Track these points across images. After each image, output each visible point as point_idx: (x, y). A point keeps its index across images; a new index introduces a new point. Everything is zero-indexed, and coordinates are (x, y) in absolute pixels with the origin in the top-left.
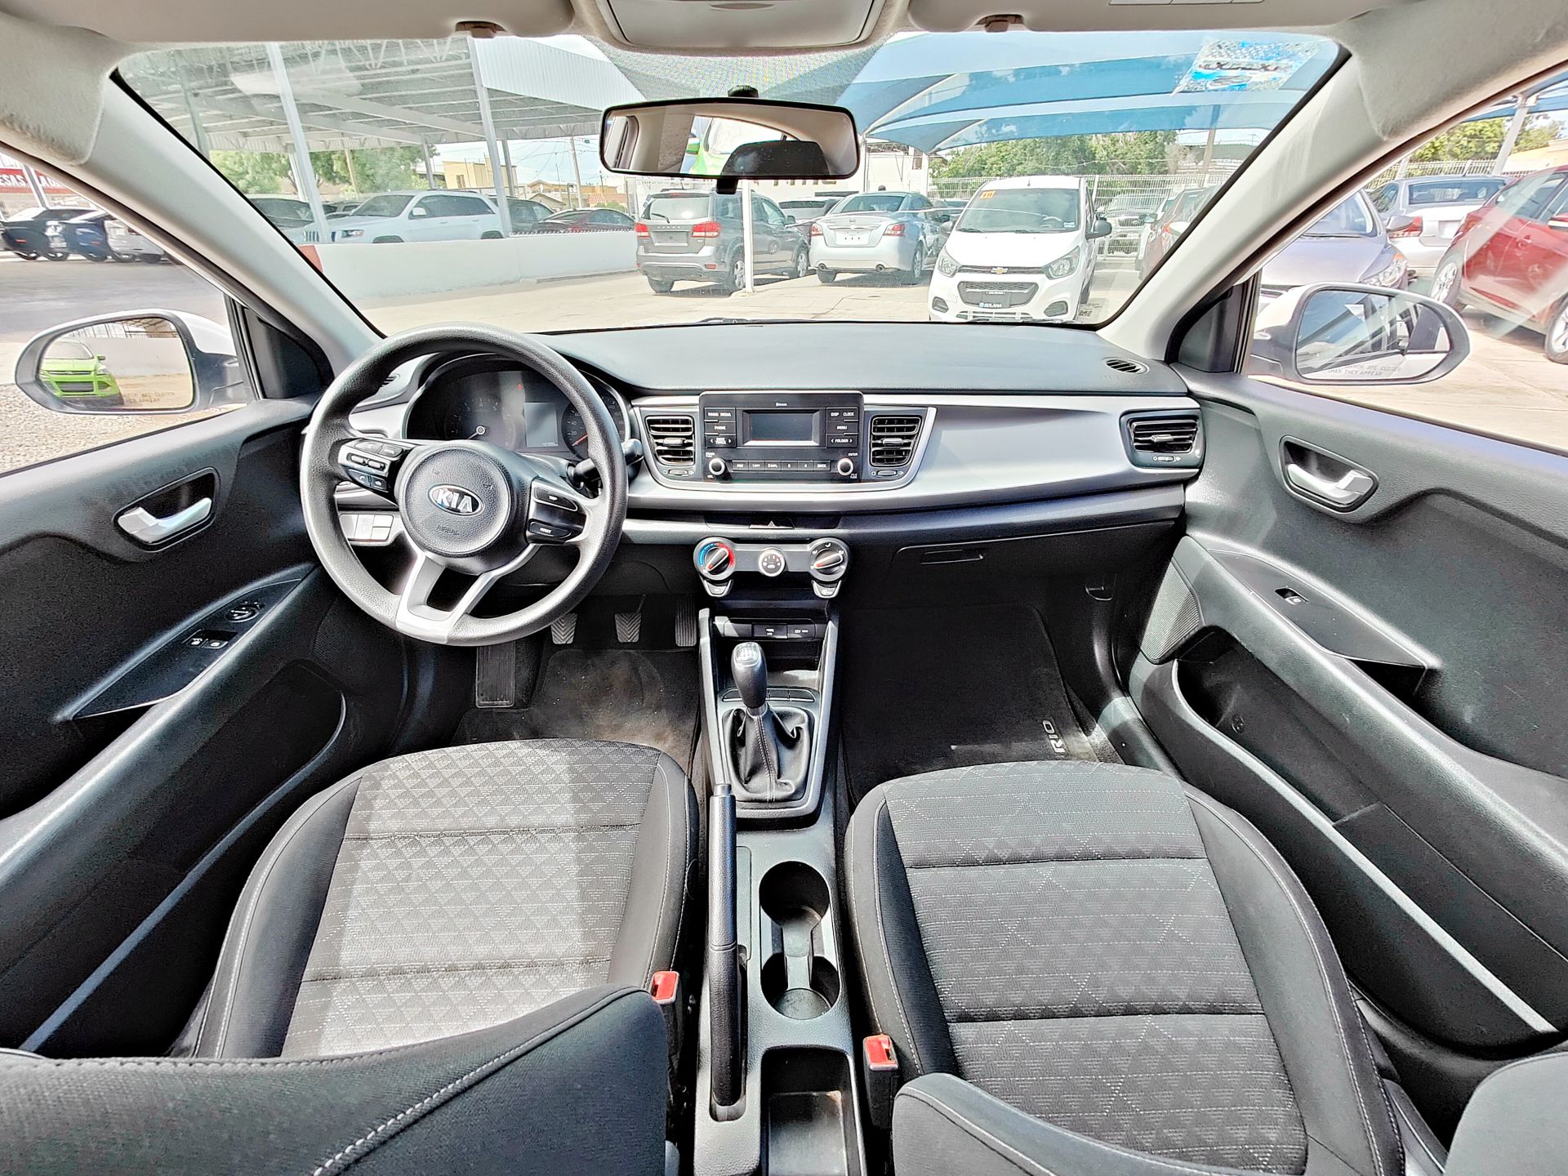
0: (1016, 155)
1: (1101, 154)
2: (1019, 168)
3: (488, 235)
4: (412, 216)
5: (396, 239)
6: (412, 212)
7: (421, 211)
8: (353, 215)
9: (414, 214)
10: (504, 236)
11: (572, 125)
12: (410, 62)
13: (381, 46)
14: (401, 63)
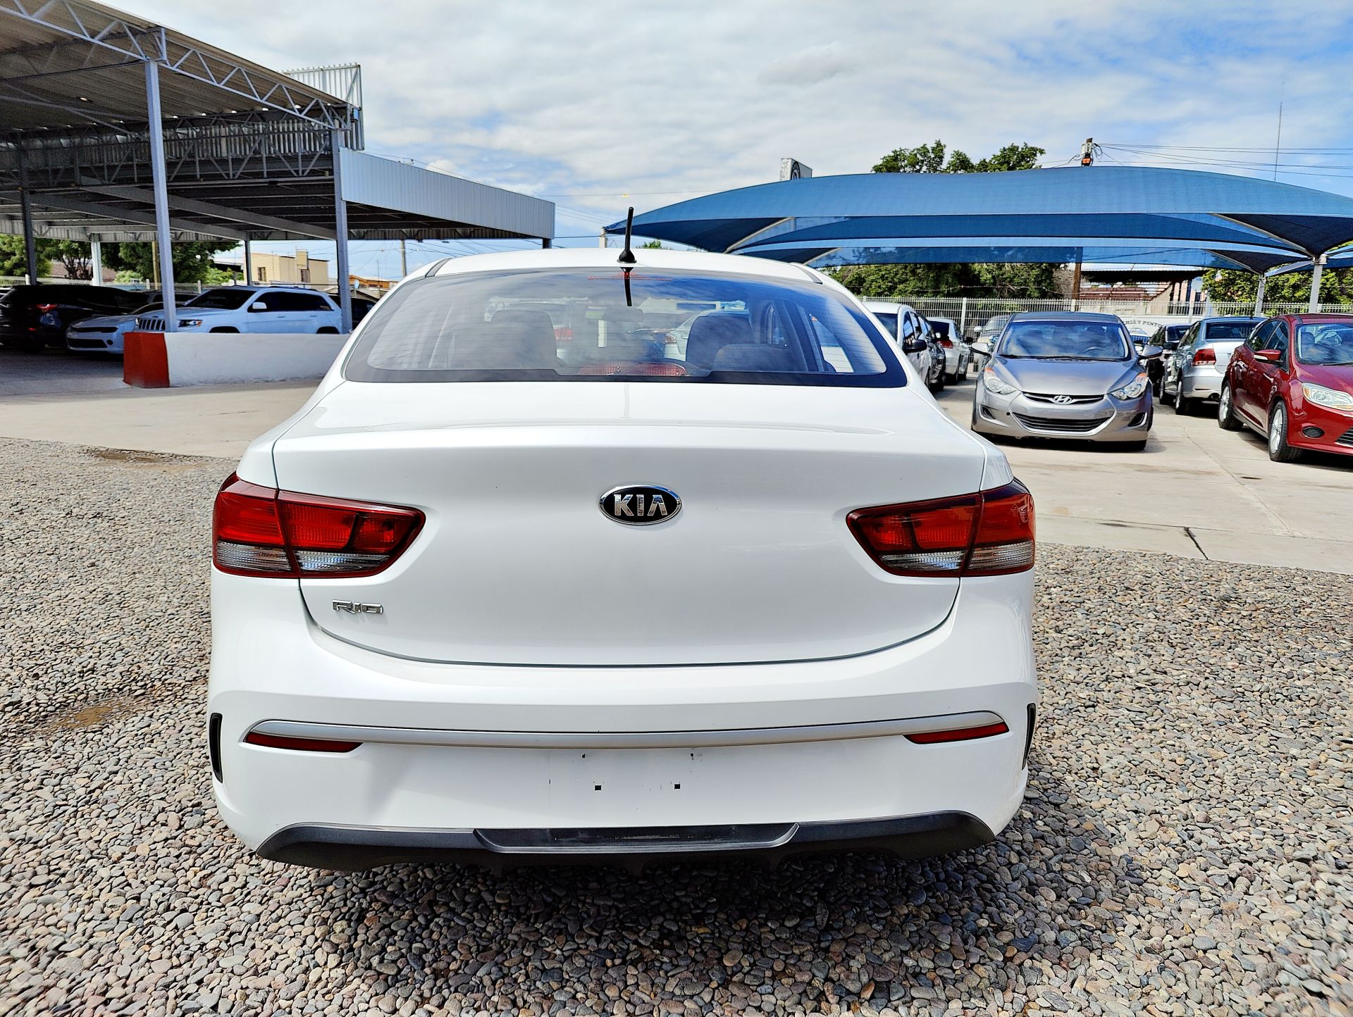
0: (897, 274)
1: (986, 277)
2: (900, 287)
3: (323, 330)
4: (251, 310)
5: (232, 330)
6: (252, 305)
7: (263, 305)
8: (188, 305)
9: (254, 307)
10: (340, 330)
11: (416, 230)
12: (270, 174)
13: (242, 160)
14: (260, 175)
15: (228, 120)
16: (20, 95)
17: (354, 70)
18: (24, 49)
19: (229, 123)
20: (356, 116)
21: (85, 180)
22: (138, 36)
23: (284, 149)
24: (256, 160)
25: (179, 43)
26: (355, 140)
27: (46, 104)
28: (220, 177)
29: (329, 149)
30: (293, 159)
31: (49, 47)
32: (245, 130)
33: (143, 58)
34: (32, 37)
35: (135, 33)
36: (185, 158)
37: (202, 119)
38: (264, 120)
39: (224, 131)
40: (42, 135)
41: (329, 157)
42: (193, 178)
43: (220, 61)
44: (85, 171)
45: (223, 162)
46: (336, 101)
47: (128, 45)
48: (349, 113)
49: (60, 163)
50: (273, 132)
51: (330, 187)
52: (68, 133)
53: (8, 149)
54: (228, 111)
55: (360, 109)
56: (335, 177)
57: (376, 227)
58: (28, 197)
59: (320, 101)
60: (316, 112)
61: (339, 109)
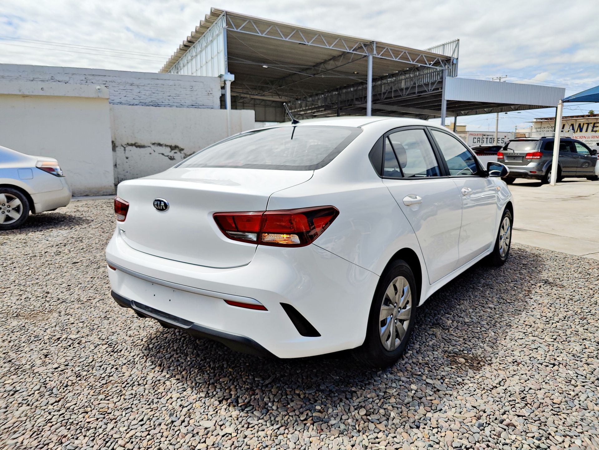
12: (418, 92)
13: (409, 88)
14: (414, 93)
15: (405, 72)
16: (334, 74)
17: (456, 42)
18: (334, 58)
19: (406, 74)
20: (455, 62)
21: (357, 103)
22: (367, 47)
23: (425, 81)
24: (414, 87)
25: (380, 46)
26: (453, 73)
27: (343, 76)
28: (400, 96)
29: (442, 78)
30: (427, 85)
31: (340, 56)
32: (411, 75)
33: (367, 55)
34: (335, 54)
35: (365, 45)
36: (389, 90)
37: (397, 73)
38: (418, 70)
39: (403, 77)
40: (345, 88)
41: (441, 82)
42: (391, 98)
43: (396, 50)
44: (357, 99)
45: (402, 90)
46: (447, 57)
47: (363, 51)
48: (451, 61)
49: (350, 97)
50: (422, 75)
51: (440, 95)
52: (353, 86)
53: (335, 94)
54: (406, 69)
55: (457, 59)
56: (443, 90)
57: (472, 109)
58: (339, 110)
59: (439, 58)
60: (437, 64)
61: (448, 60)
